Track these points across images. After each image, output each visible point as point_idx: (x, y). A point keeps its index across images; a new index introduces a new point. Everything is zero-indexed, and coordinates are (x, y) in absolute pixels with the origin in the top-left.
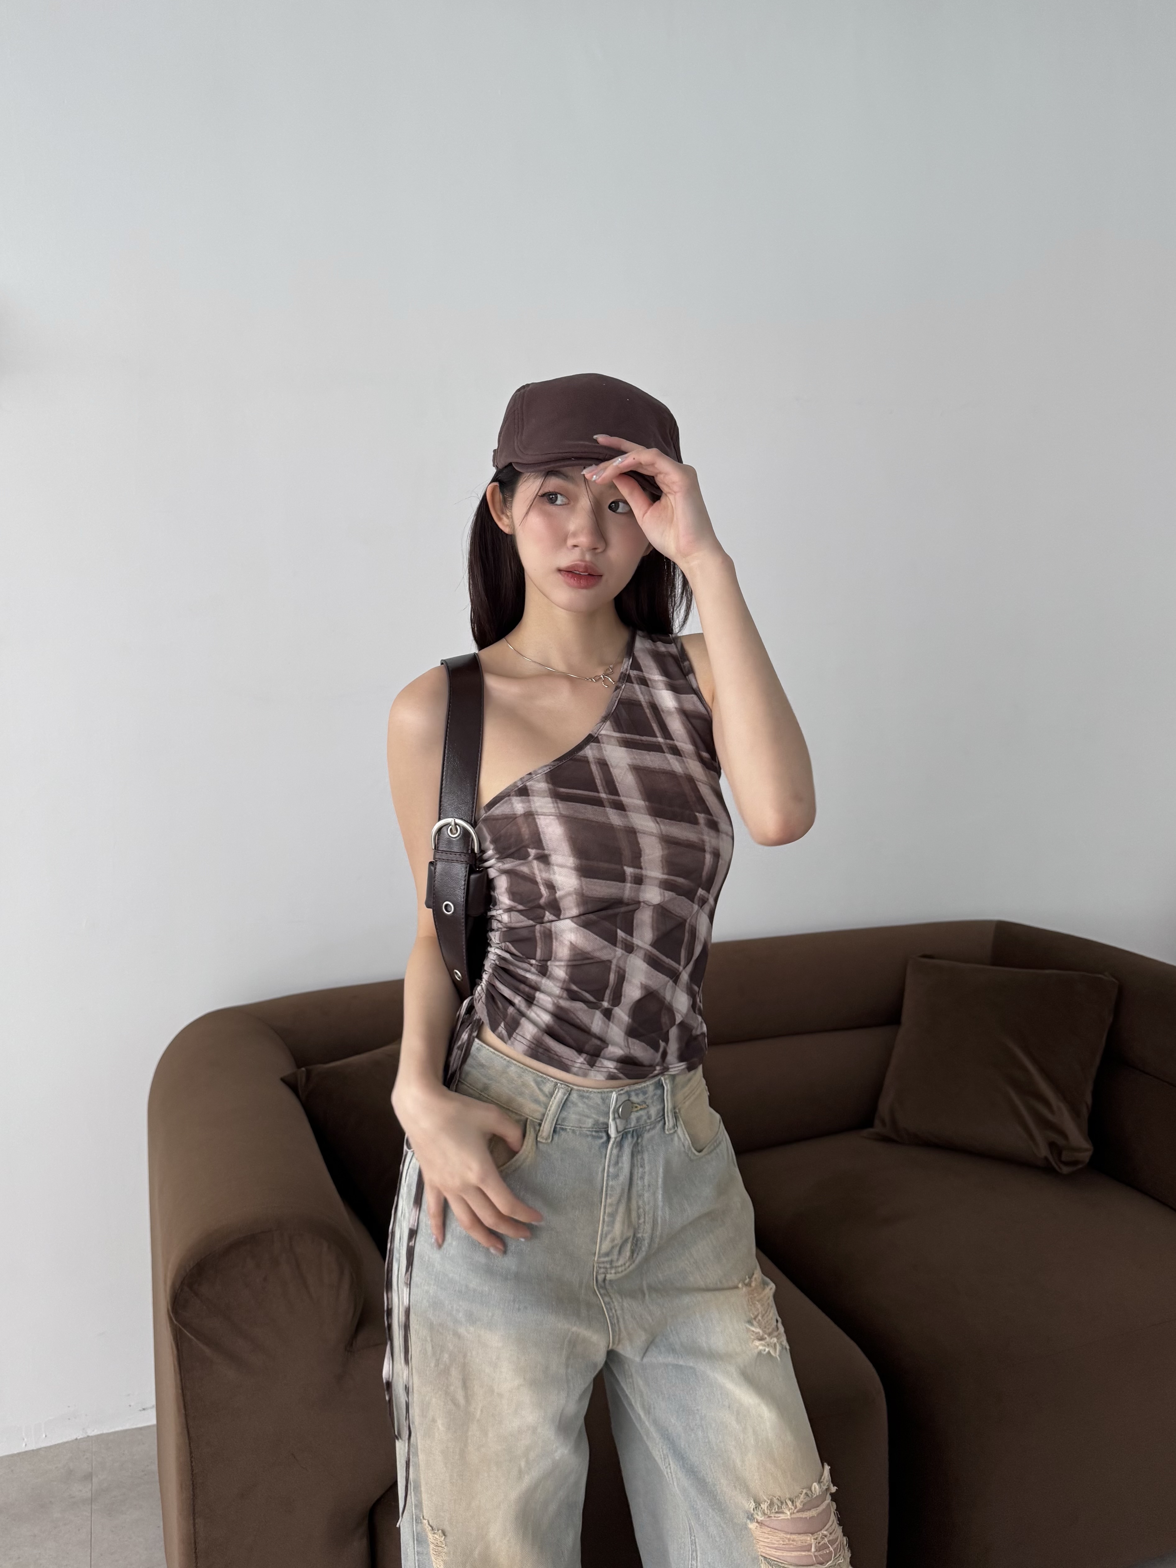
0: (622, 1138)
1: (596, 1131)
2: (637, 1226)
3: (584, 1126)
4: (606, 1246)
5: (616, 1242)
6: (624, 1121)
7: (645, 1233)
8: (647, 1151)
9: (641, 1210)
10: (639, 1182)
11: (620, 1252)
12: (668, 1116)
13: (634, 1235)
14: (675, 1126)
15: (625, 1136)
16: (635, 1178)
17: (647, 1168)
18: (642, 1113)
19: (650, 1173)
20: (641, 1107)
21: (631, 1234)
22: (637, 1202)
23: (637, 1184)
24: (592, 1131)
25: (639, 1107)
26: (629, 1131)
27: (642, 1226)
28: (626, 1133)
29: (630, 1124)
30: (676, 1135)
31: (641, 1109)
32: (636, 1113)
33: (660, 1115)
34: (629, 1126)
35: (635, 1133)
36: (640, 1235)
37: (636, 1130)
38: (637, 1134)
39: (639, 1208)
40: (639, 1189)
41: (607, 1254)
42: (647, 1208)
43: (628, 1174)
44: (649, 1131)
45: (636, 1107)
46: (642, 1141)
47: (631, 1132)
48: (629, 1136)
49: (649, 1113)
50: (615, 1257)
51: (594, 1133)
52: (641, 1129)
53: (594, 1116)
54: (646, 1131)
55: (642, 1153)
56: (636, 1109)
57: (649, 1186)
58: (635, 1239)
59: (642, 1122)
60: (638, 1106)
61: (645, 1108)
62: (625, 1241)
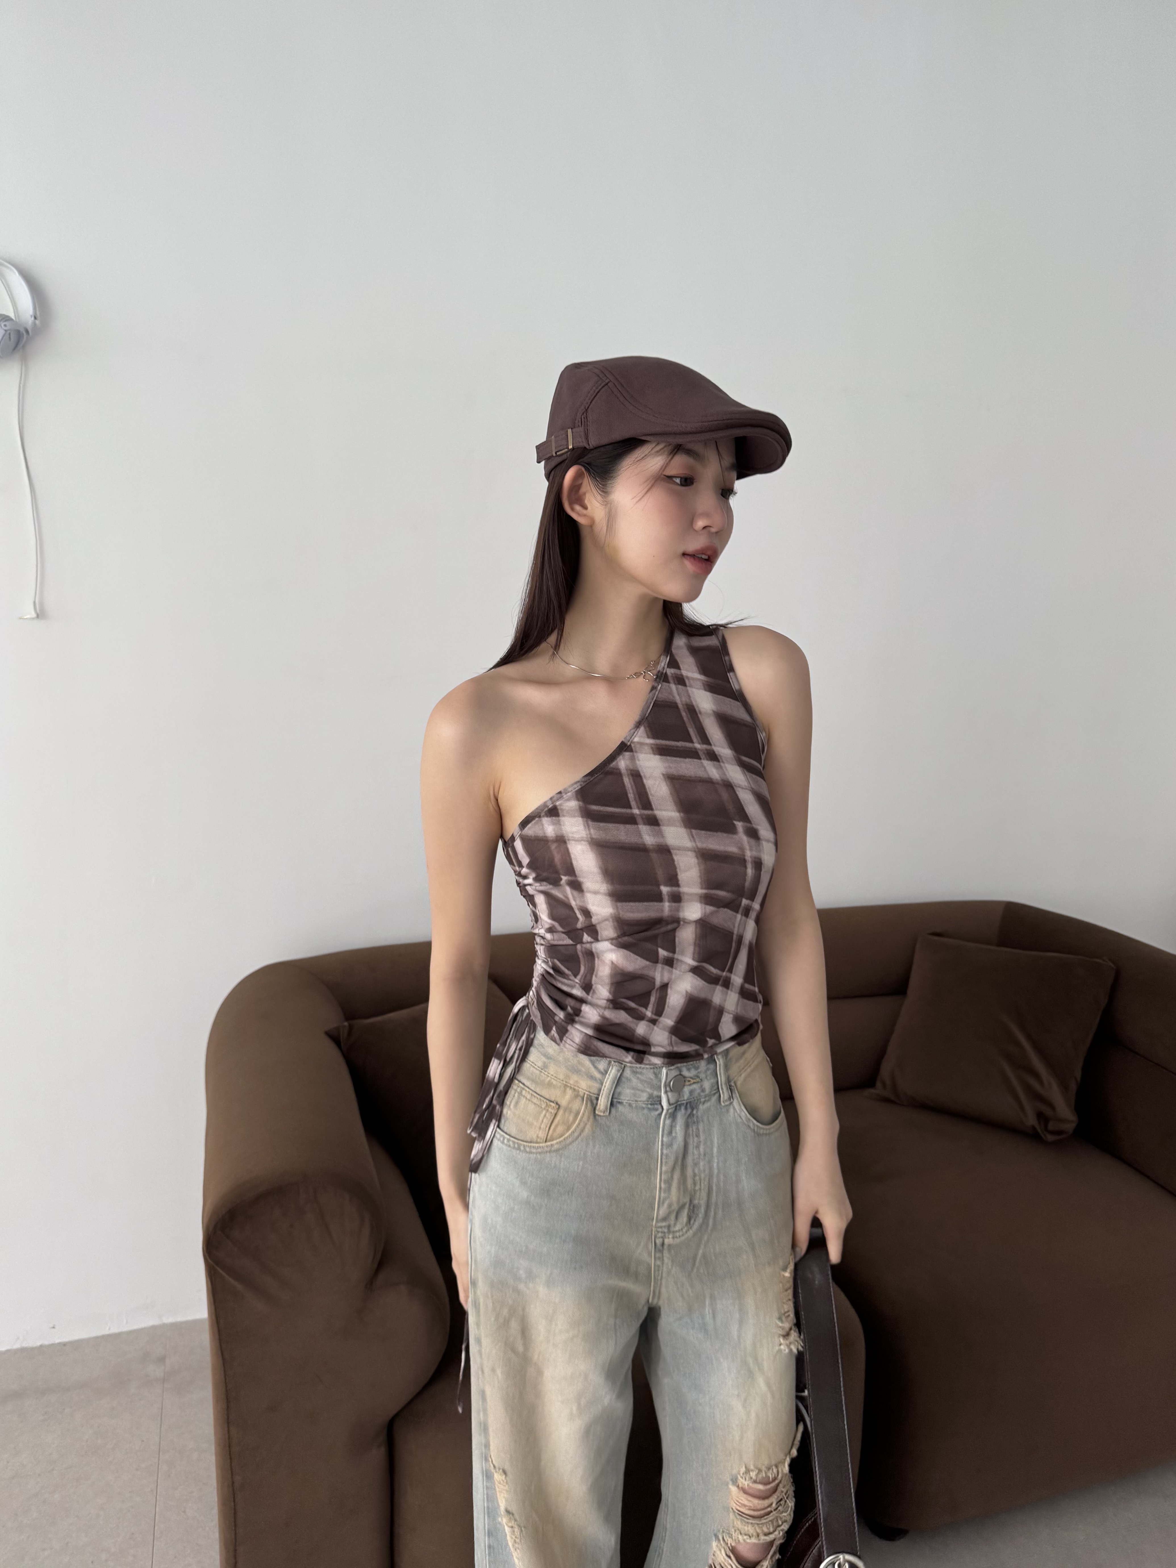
0: (676, 1109)
1: (651, 1104)
2: (693, 1193)
3: (640, 1100)
4: (663, 1211)
5: (673, 1208)
6: (676, 1095)
7: (701, 1200)
8: (703, 1121)
9: (697, 1178)
10: (696, 1152)
11: (677, 1218)
12: (722, 1088)
13: (691, 1201)
14: (731, 1097)
15: (678, 1107)
16: (691, 1147)
17: (702, 1138)
18: (695, 1086)
19: (705, 1143)
20: (695, 1081)
21: (687, 1200)
22: (693, 1170)
23: (693, 1153)
24: (647, 1104)
25: (692, 1081)
26: (683, 1104)
27: (698, 1193)
28: (680, 1105)
29: (683, 1097)
30: (731, 1106)
31: (694, 1083)
32: (688, 1087)
33: (715, 1088)
34: (682, 1099)
35: (688, 1105)
36: (696, 1202)
37: (690, 1102)
38: (691, 1105)
39: (695, 1175)
40: (695, 1157)
41: (664, 1219)
42: (703, 1175)
43: (682, 1144)
44: (704, 1103)
45: (689, 1081)
46: (697, 1112)
47: (685, 1104)
48: (683, 1108)
49: (703, 1087)
50: (672, 1223)
51: (649, 1106)
52: (696, 1101)
53: (648, 1090)
54: (700, 1102)
55: (698, 1123)
56: (690, 1083)
57: (705, 1155)
58: (692, 1205)
59: (696, 1094)
60: (690, 1079)
61: (698, 1082)
62: (681, 1208)
